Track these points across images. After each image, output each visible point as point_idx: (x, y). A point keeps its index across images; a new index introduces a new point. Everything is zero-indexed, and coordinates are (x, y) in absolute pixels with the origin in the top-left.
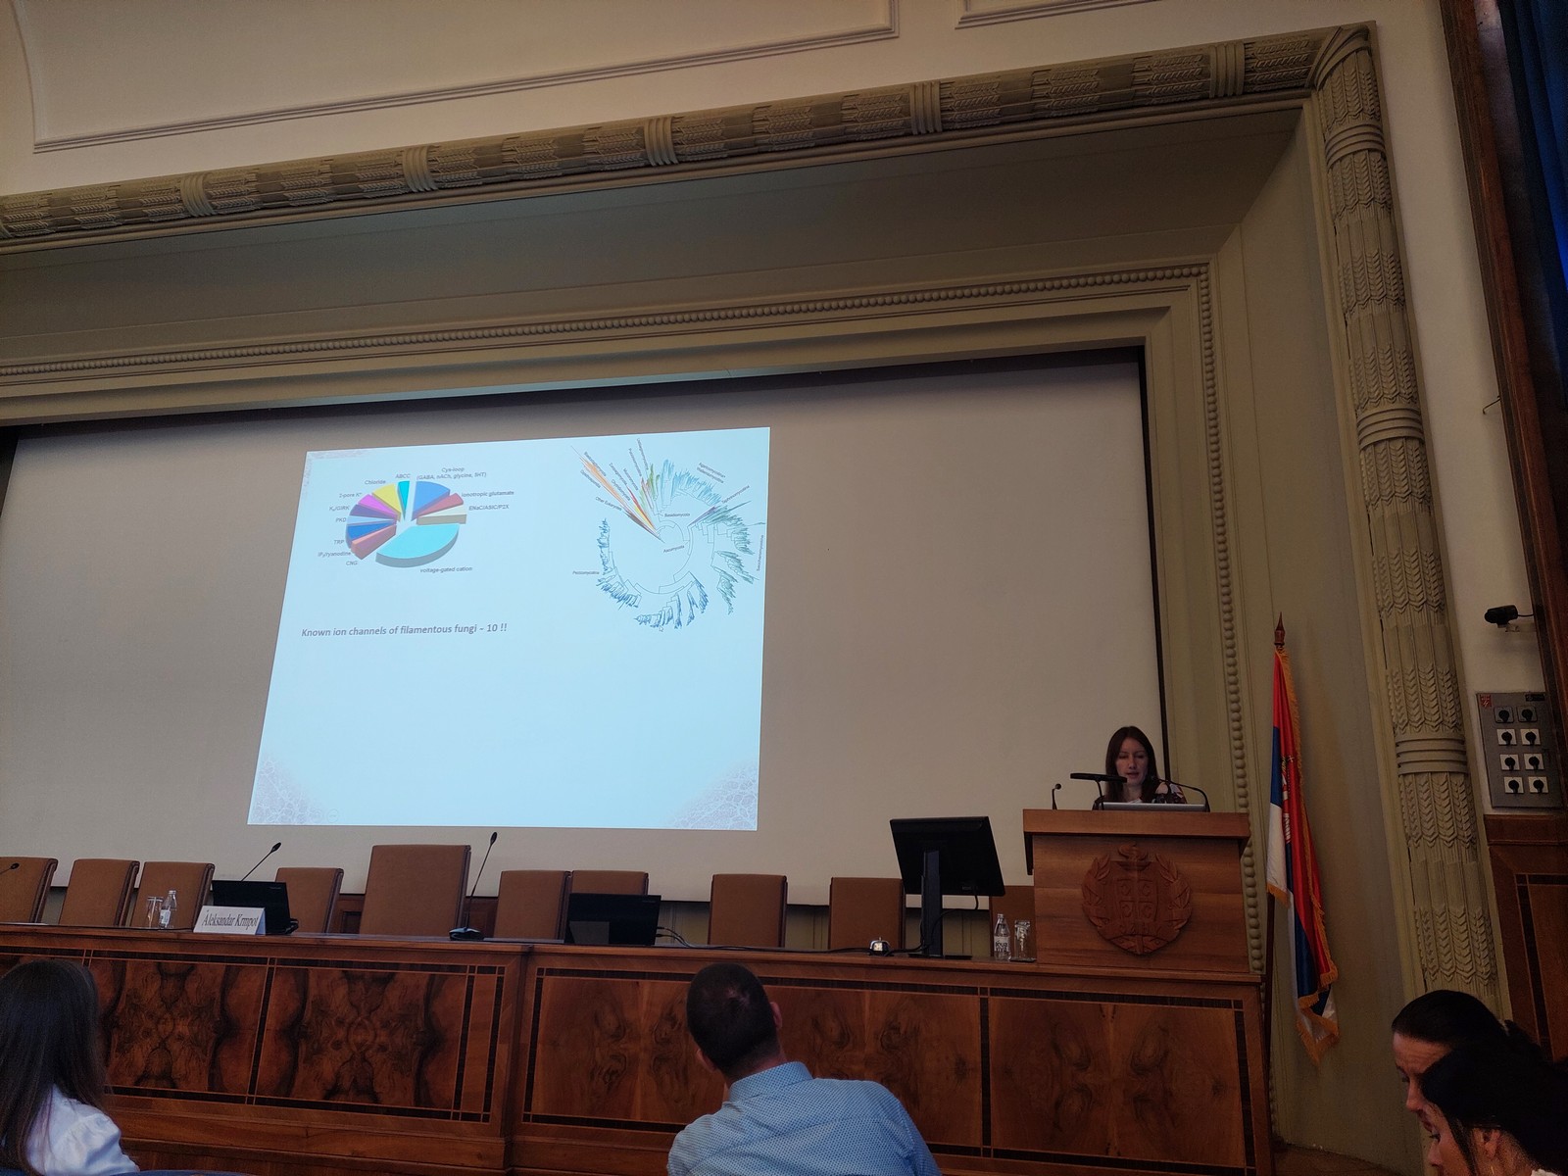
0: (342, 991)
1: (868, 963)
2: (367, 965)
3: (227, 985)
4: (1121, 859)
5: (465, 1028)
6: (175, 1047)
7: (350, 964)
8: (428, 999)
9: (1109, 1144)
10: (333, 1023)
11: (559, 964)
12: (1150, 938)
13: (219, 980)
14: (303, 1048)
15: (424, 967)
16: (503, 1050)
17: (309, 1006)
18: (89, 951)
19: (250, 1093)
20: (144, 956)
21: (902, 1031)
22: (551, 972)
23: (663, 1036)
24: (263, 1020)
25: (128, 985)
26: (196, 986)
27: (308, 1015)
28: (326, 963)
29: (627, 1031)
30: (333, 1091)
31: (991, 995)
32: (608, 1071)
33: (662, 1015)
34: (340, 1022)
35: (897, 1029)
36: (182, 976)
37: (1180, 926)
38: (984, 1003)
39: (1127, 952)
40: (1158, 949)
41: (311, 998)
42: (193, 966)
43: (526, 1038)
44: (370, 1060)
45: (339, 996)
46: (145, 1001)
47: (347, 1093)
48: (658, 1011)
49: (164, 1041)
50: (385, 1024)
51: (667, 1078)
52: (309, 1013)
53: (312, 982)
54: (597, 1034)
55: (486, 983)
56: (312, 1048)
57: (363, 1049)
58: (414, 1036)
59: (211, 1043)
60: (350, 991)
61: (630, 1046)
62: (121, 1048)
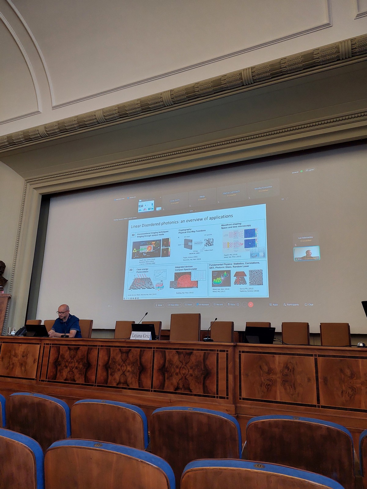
0: (176, 357)
1: (358, 350)
2: (184, 349)
3: (141, 356)
5: (217, 369)
6: (127, 374)
7: (178, 349)
8: (204, 360)
10: (175, 367)
11: (246, 349)
13: (139, 354)
14: (166, 375)
15: (202, 350)
16: (231, 377)
17: (167, 362)
18: (99, 346)
19: (151, 388)
20: (116, 347)
22: (243, 352)
23: (285, 373)
24: (153, 366)
25: (112, 355)
26: (132, 355)
28: (171, 349)
29: (272, 371)
30: (177, 388)
32: (267, 384)
33: (284, 366)
34: (177, 367)
36: (128, 353)
41: (167, 360)
42: (130, 350)
43: (237, 373)
44: (188, 379)
45: (176, 359)
46: (117, 360)
47: (181, 389)
48: (282, 365)
49: (124, 372)
50: (191, 368)
51: (288, 388)
52: (167, 364)
53: (167, 354)
54: (261, 372)
55: (222, 355)
56: (169, 375)
57: (185, 375)
58: (201, 372)
59: (138, 373)
60: (179, 357)
61: (273, 376)
62: (111, 375)
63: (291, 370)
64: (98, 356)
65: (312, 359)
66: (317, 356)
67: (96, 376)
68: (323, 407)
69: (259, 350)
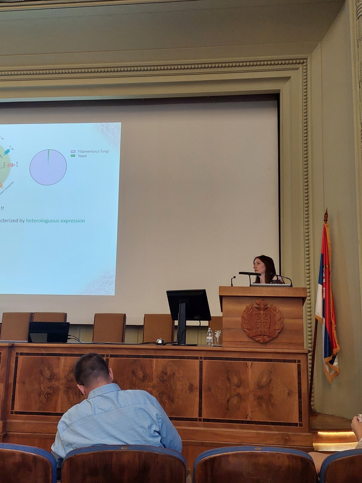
1: (155, 348)
4: (258, 306)
9: (248, 415)
11: (25, 351)
12: (266, 337)
21: (168, 375)
22: (22, 354)
23: (70, 379)
29: (55, 377)
31: (204, 360)
32: (46, 393)
33: (69, 370)
35: (166, 374)
37: (278, 332)
38: (201, 363)
39: (258, 342)
40: (270, 340)
43: (11, 381)
51: (71, 396)
54: (42, 379)
61: (56, 383)
66: (109, 356)
69: (42, 351)
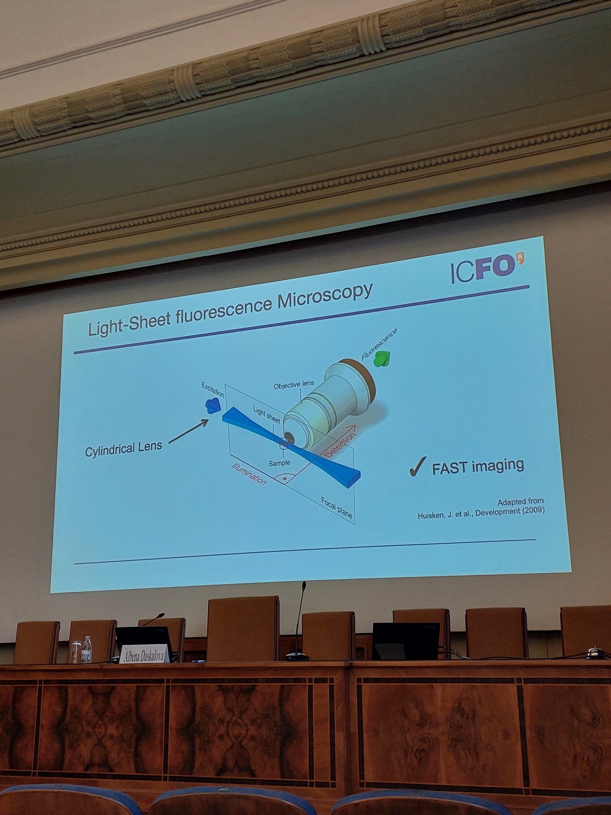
0: (219, 700)
2: (235, 681)
3: (138, 699)
5: (311, 722)
6: (109, 744)
7: (223, 681)
8: (281, 703)
10: (216, 721)
11: (372, 675)
13: (133, 696)
14: (197, 741)
15: (275, 680)
16: (340, 737)
17: (197, 710)
18: (41, 682)
19: (164, 773)
20: (78, 682)
22: (367, 680)
23: (456, 723)
24: (167, 721)
25: (70, 703)
26: (117, 700)
27: (198, 718)
28: (206, 681)
29: (429, 721)
30: (222, 770)
32: (417, 750)
33: (453, 708)
34: (221, 721)
36: (107, 695)
41: (198, 706)
42: (114, 688)
43: (354, 728)
44: (246, 747)
45: (218, 703)
46: (84, 714)
47: (232, 771)
48: (450, 705)
49: (100, 740)
50: (253, 722)
51: (462, 753)
52: (199, 716)
53: (198, 694)
54: (406, 723)
55: (321, 690)
56: (204, 740)
57: (239, 740)
58: (275, 729)
59: (133, 739)
60: (225, 700)
61: (432, 731)
62: (71, 746)
63: (468, 715)
64: (39, 707)
65: (513, 688)
66: (523, 681)
67: (36, 753)
68: (535, 792)
69: (401, 675)
